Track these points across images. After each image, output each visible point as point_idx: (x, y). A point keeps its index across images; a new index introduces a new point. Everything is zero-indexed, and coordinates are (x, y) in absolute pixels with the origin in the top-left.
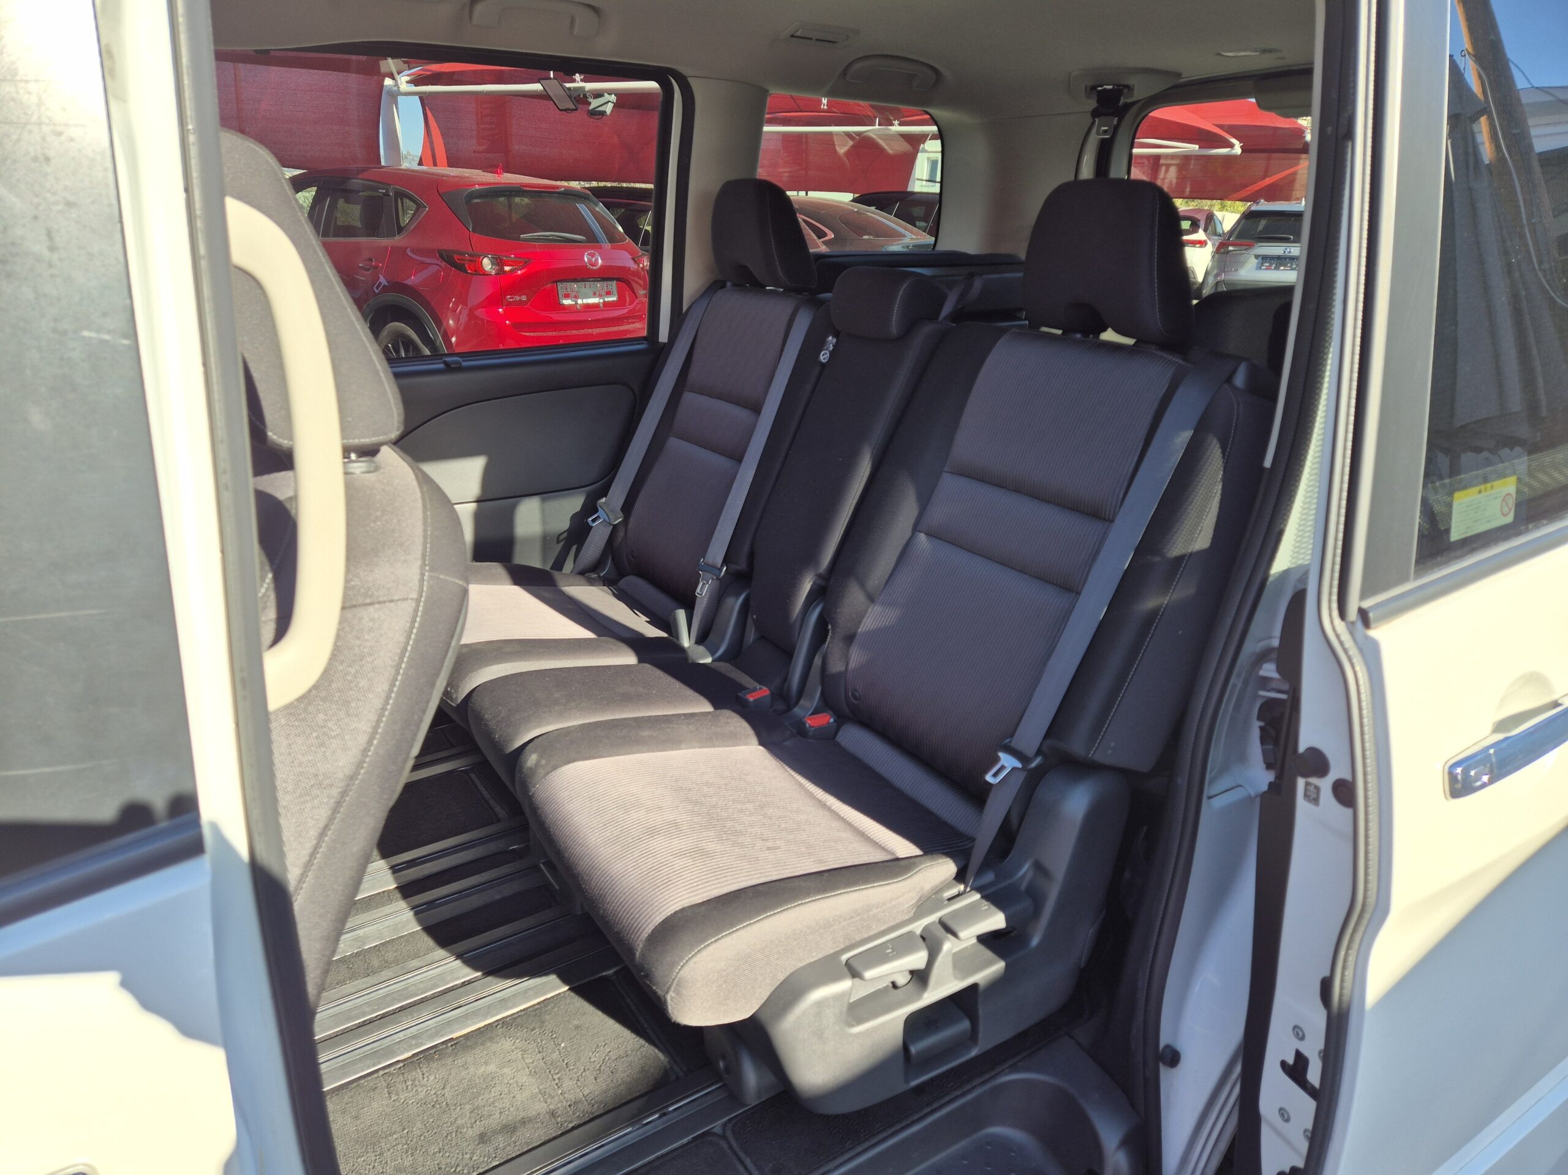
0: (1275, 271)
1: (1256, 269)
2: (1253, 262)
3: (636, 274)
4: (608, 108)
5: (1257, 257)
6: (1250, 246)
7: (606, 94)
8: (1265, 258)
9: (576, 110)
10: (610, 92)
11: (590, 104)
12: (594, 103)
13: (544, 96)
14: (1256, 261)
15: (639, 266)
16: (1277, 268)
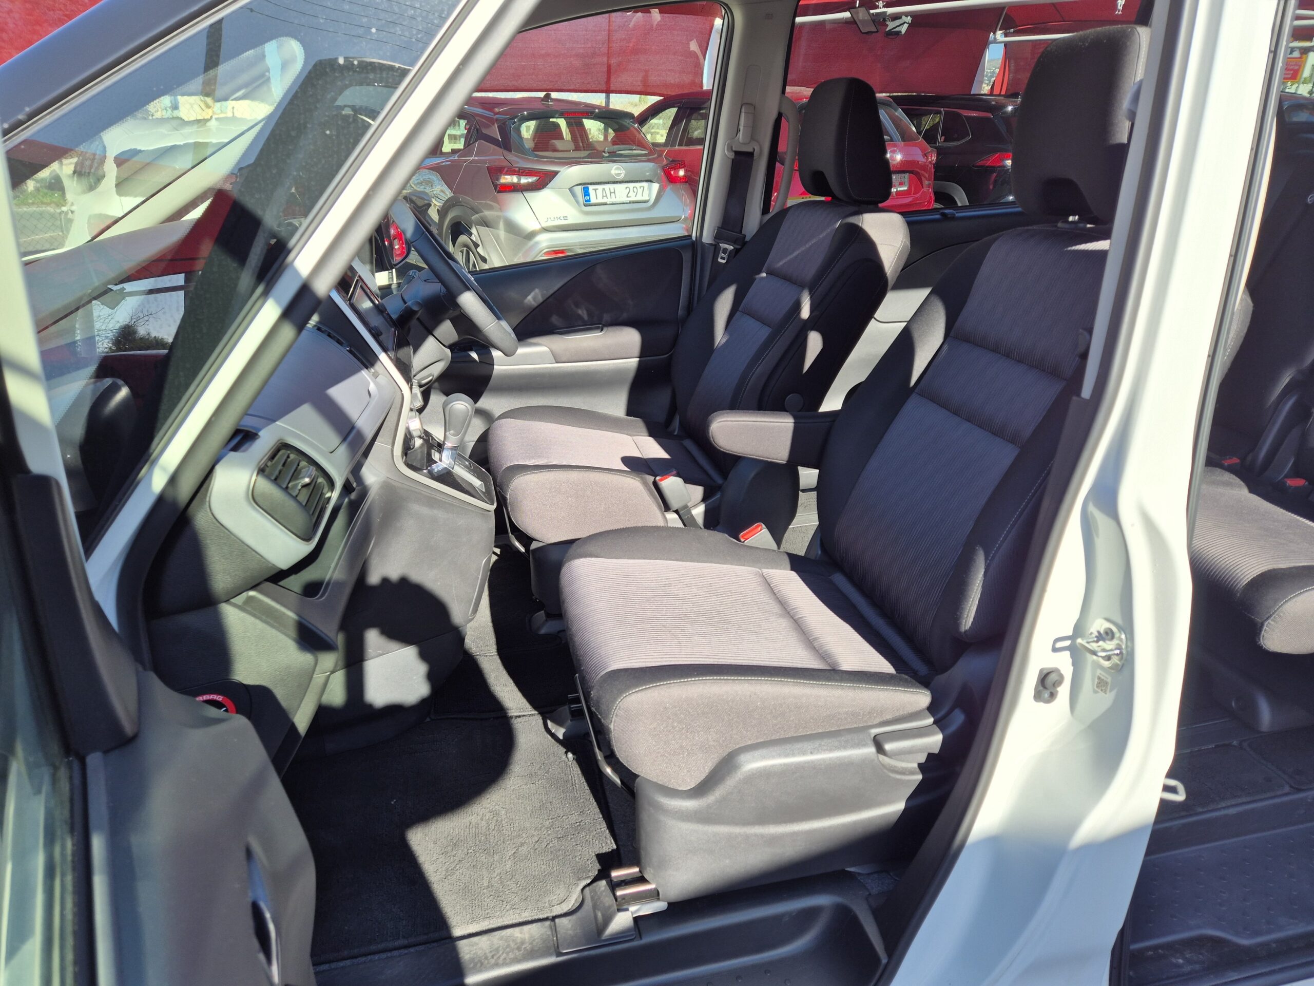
3: (924, 167)
4: (904, 29)
7: (903, 17)
9: (877, 32)
10: (906, 14)
11: (887, 25)
12: (891, 25)
13: (851, 22)
15: (927, 159)
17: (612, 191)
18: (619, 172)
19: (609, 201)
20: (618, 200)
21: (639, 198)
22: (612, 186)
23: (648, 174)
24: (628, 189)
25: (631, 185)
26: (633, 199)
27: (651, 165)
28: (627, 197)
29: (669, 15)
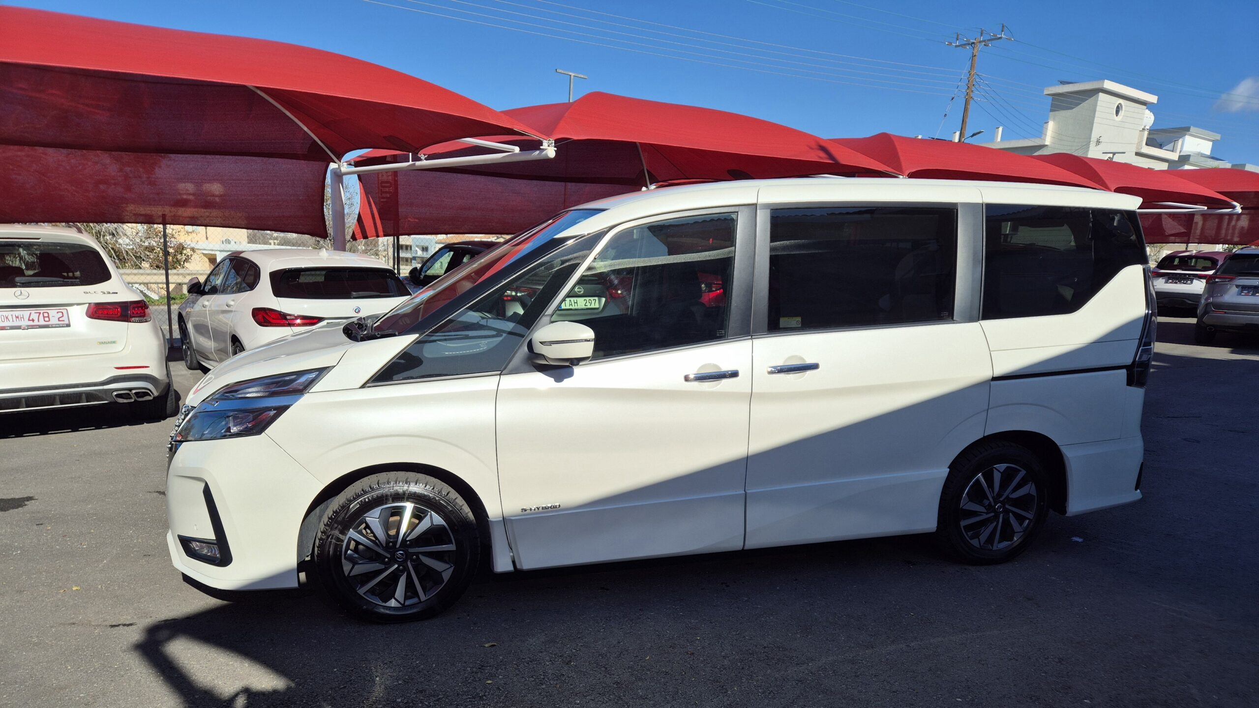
0: (1252, 297)
1: (1237, 295)
2: (1234, 290)
5: (1237, 286)
6: (1231, 279)
8: (1244, 288)
14: (1237, 289)
16: (1253, 295)
17: (575, 301)
18: (580, 290)
19: (573, 307)
20: (579, 307)
21: (593, 306)
22: (575, 299)
23: (597, 292)
24: (585, 301)
25: (588, 299)
26: (589, 307)
27: (600, 286)
28: (585, 305)
29: (609, 185)
